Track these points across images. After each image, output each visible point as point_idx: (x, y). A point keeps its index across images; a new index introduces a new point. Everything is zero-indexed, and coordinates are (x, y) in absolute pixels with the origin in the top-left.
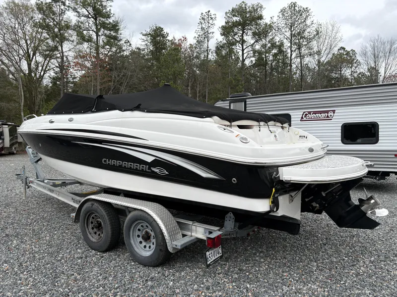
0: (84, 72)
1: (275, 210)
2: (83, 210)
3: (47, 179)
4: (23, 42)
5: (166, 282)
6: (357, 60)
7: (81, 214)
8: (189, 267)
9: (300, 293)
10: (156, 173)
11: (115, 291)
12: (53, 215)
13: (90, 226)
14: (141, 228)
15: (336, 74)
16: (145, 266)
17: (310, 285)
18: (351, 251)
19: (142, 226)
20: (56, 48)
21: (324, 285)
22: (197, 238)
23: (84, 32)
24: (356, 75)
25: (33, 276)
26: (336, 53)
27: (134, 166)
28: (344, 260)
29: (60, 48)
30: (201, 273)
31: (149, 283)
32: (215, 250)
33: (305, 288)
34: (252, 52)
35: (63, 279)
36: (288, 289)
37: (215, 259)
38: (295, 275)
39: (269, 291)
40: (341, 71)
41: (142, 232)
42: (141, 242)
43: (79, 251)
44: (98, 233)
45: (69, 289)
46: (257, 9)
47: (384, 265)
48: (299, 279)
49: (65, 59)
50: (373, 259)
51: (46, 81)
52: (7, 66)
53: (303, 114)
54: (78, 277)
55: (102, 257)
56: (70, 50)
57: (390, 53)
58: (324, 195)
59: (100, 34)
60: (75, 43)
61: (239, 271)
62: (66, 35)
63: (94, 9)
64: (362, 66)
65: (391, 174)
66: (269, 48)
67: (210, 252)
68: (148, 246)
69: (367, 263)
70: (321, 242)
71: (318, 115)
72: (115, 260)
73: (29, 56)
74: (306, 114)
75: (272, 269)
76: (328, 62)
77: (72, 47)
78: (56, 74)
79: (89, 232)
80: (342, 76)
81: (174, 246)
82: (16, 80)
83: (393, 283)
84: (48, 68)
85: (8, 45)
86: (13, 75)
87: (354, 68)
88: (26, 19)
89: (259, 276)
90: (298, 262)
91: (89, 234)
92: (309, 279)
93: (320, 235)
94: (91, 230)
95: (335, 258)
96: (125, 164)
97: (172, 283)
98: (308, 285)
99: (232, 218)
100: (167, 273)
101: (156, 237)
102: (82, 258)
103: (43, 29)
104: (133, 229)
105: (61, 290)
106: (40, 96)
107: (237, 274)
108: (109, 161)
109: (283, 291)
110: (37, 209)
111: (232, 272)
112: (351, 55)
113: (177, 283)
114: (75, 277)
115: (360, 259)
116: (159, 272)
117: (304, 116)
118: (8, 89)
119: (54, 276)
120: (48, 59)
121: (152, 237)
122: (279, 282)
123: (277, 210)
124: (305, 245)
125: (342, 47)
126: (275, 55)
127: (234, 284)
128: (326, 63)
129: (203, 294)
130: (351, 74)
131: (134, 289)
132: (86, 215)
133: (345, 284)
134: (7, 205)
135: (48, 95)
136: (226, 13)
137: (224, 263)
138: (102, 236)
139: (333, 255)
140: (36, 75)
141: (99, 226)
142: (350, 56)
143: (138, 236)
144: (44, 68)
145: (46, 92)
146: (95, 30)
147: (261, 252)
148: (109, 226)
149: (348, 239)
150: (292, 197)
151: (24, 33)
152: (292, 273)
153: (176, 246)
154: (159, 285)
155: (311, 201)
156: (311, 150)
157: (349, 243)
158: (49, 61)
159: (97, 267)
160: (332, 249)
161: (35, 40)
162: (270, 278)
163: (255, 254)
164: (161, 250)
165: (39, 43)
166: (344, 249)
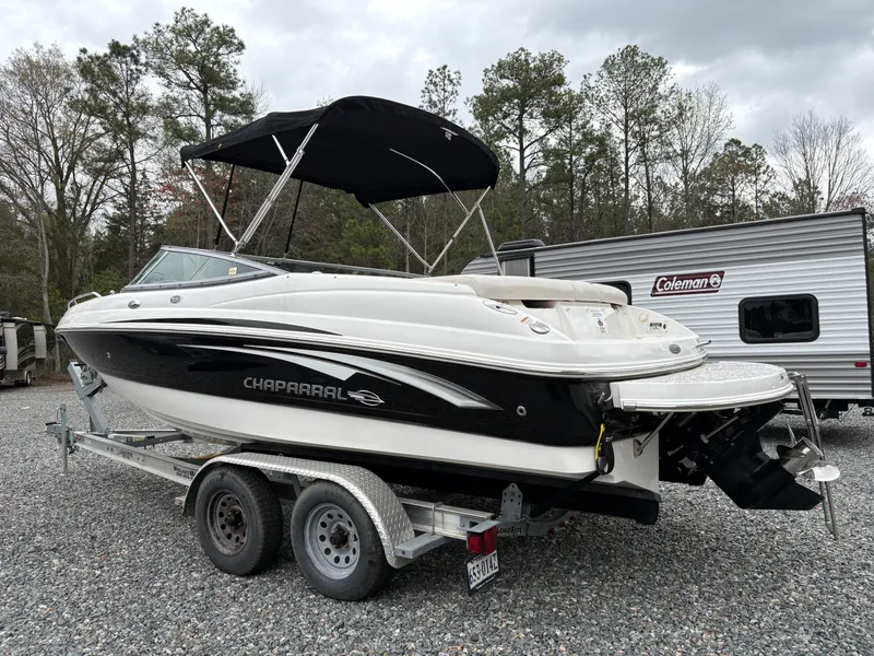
0: (177, 204)
1: (606, 470)
2: (202, 488)
3: (114, 432)
4: (47, 144)
5: (386, 631)
6: (768, 167)
7: (198, 497)
8: (430, 599)
9: (665, 644)
10: (358, 402)
11: (282, 649)
12: (131, 507)
13: (218, 522)
14: (328, 521)
15: (723, 196)
16: (338, 600)
17: (687, 628)
18: (770, 561)
19: (330, 516)
20: (119, 155)
21: (715, 627)
22: (446, 538)
23: (179, 119)
24: (766, 199)
25: (106, 627)
26: (721, 152)
27: (313, 389)
28: (755, 578)
29: (128, 155)
30: (457, 610)
31: (351, 632)
32: (484, 559)
33: (676, 634)
34: (541, 154)
35: (169, 630)
36: (641, 636)
37: (487, 579)
38: (655, 610)
39: (603, 642)
40: (733, 191)
41: (330, 529)
42: (328, 551)
43: (195, 575)
44: (234, 536)
45: (184, 649)
46: (551, 63)
47: (840, 586)
48: (663, 616)
49: (139, 176)
50: (815, 575)
51: (98, 226)
52: (11, 196)
53: (656, 282)
54: (201, 625)
55: (247, 586)
56: (148, 159)
57: (838, 148)
58: (706, 441)
59: (213, 122)
60: (160, 144)
61: (537, 605)
62: (140, 126)
63: (203, 70)
64: (778, 178)
65: (850, 406)
66: (578, 144)
67: (475, 563)
68: (343, 558)
69: (805, 583)
70: (706, 546)
71: (688, 282)
72: (274, 590)
73: (60, 172)
74: (663, 282)
75: (606, 599)
76: (704, 172)
77: (154, 152)
78: (119, 209)
79: (216, 535)
80: (736, 202)
81: (401, 555)
82: (32, 224)
83: (857, 620)
84: (102, 197)
85: (15, 150)
86: (24, 214)
87: (761, 183)
88: (54, 95)
89: (579, 613)
90: (659, 585)
91: (215, 539)
92: (684, 617)
93: (703, 532)
94: (219, 530)
95: (738, 575)
96: (293, 386)
97: (398, 631)
98: (681, 628)
99: (517, 495)
100: (386, 613)
101: (361, 536)
102: (203, 589)
103: (90, 116)
104: (311, 525)
105: (168, 651)
106: (82, 259)
107: (533, 610)
108: (258, 382)
109: (630, 640)
110: (95, 495)
111: (522, 607)
112: (754, 156)
113: (410, 632)
114: (195, 627)
115: (788, 577)
116: (369, 612)
117: (658, 286)
118: (16, 246)
119: (148, 625)
120: (102, 178)
121: (351, 538)
122: (622, 625)
123: (610, 469)
124: (673, 552)
125: (733, 140)
126: (590, 159)
127: (528, 630)
128: (700, 175)
129: (465, 650)
130: (757, 197)
131: (319, 645)
132: (208, 497)
133: (759, 623)
134: (28, 489)
135: (101, 256)
136: (486, 71)
137: (504, 590)
138: (244, 540)
139: (731, 571)
140: (74, 213)
141: (237, 522)
142: (753, 159)
143: (323, 538)
144: (93, 197)
145: (96, 248)
146: (203, 114)
147: (581, 567)
148: (259, 517)
149: (763, 539)
150: (640, 444)
151: (50, 125)
152: (649, 606)
153: (403, 553)
154: (372, 636)
155: (680, 456)
156: (675, 350)
157: (765, 546)
158: (103, 183)
159: (236, 605)
160: (729, 558)
161: (74, 139)
162: (603, 617)
163: (568, 572)
164: (371, 562)
165: (81, 145)
166: (754, 557)
